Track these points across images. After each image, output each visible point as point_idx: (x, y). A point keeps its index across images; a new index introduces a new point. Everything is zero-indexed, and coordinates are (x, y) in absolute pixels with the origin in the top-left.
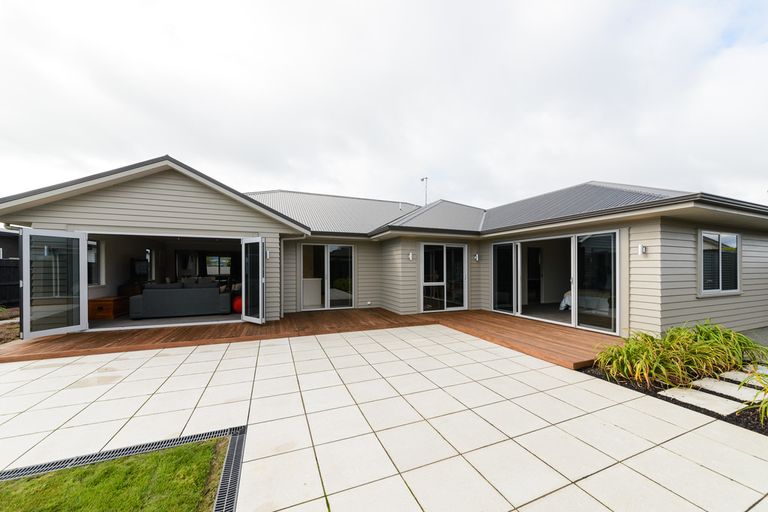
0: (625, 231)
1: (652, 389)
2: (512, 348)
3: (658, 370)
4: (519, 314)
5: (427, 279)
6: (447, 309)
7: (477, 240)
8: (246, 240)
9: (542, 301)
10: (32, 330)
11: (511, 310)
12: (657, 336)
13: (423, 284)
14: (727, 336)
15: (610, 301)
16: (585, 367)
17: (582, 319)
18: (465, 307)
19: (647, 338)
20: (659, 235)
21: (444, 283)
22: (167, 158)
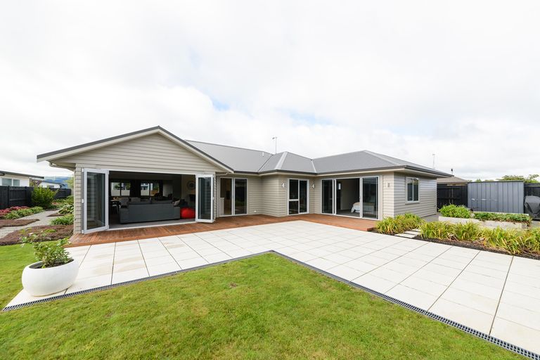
0: (381, 176)
1: (393, 234)
2: (341, 226)
3: (395, 228)
4: (335, 214)
5: (290, 198)
6: (300, 214)
7: (314, 177)
8: (198, 176)
9: (342, 209)
10: (88, 229)
11: (332, 213)
12: (393, 217)
13: (289, 200)
14: (414, 217)
15: (375, 208)
16: (371, 230)
17: (364, 215)
18: (308, 212)
19: (390, 218)
20: (393, 179)
21: (298, 200)
22: (159, 127)
